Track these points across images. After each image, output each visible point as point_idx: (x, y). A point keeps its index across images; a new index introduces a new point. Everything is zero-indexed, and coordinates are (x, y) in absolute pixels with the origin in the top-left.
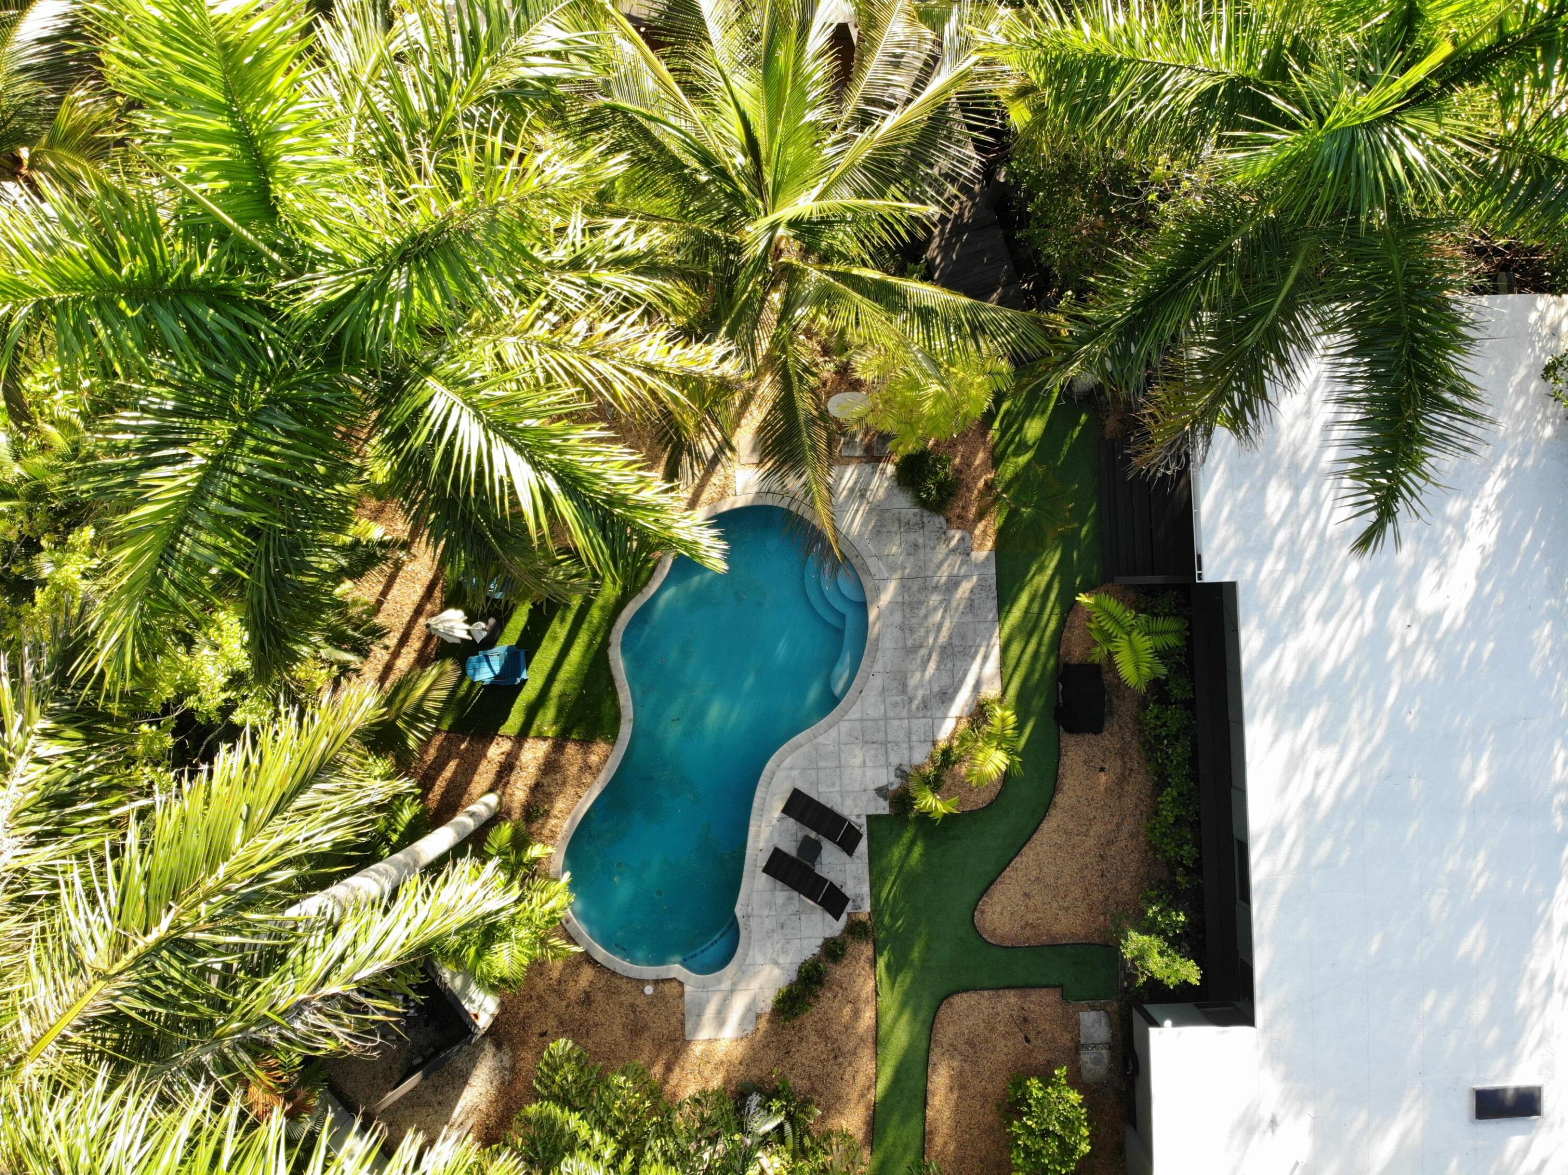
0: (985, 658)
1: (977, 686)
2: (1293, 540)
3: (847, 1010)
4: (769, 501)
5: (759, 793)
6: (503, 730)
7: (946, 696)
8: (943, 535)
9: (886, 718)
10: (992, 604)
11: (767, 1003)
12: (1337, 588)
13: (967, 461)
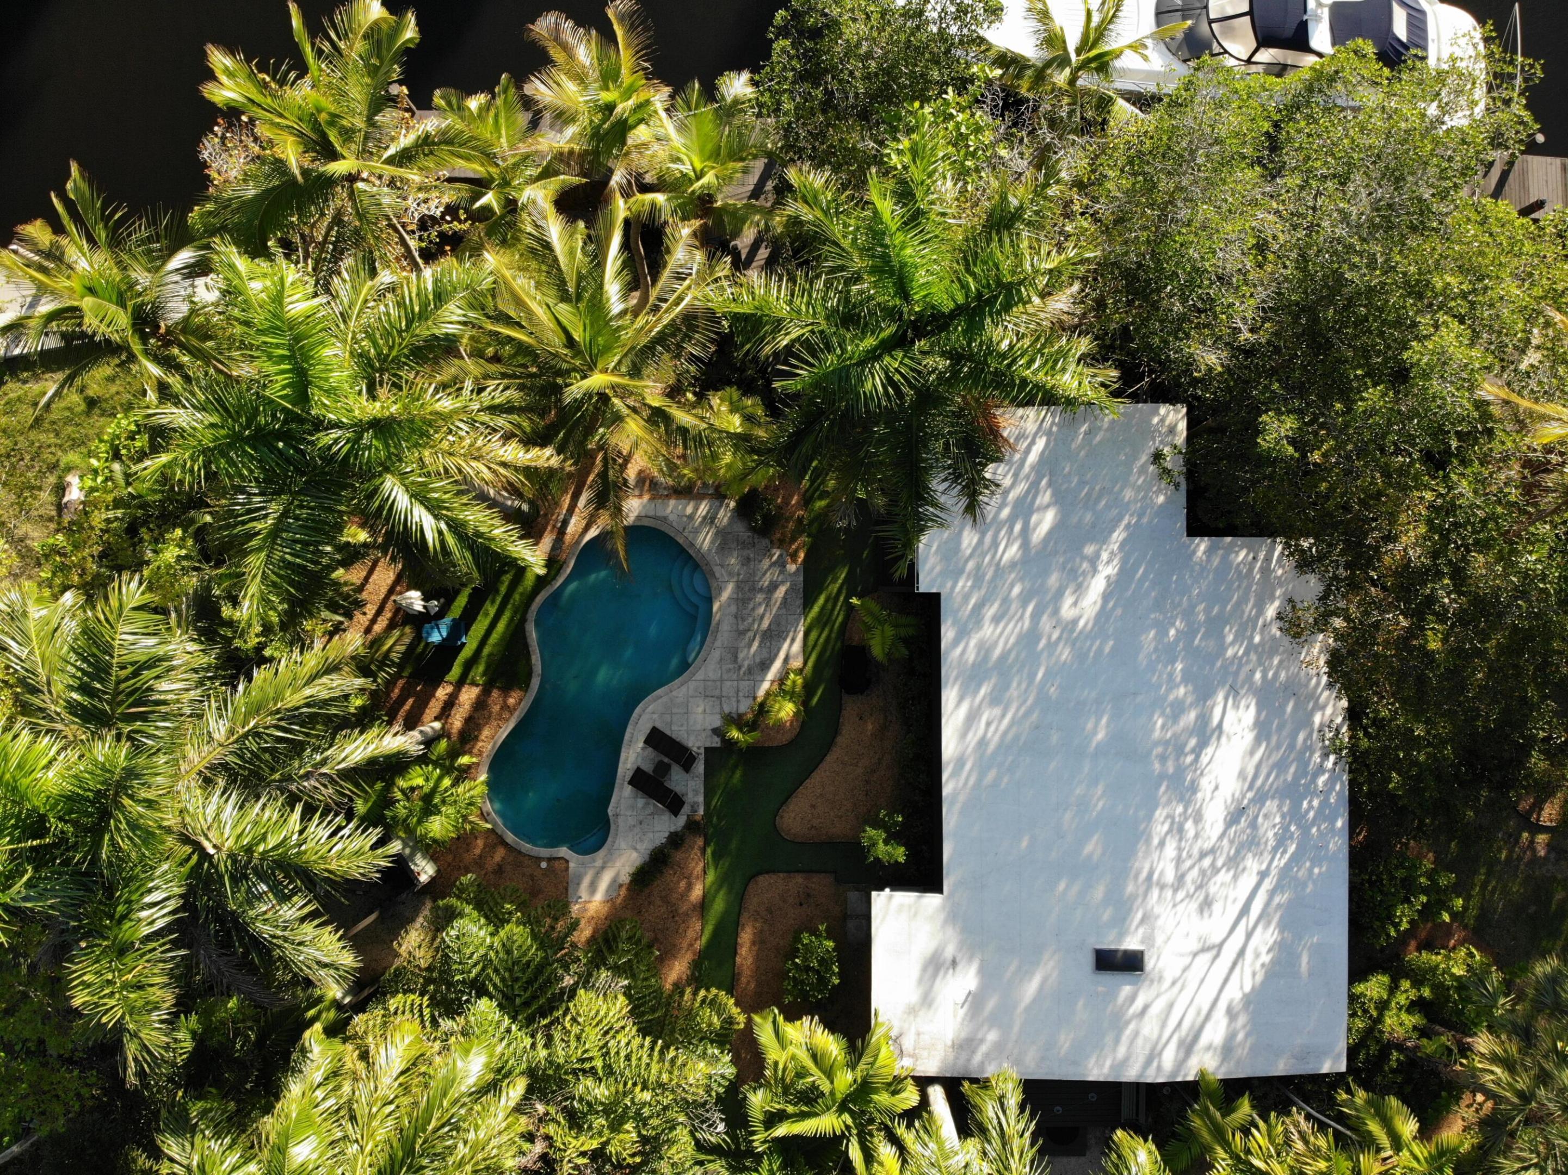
0: (793, 640)
1: (786, 660)
2: (978, 567)
3: (683, 884)
4: (646, 522)
5: (629, 730)
6: (447, 678)
7: (765, 666)
8: (767, 552)
9: (722, 680)
10: (799, 602)
11: (625, 879)
12: (1006, 601)
13: (786, 502)
